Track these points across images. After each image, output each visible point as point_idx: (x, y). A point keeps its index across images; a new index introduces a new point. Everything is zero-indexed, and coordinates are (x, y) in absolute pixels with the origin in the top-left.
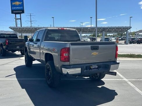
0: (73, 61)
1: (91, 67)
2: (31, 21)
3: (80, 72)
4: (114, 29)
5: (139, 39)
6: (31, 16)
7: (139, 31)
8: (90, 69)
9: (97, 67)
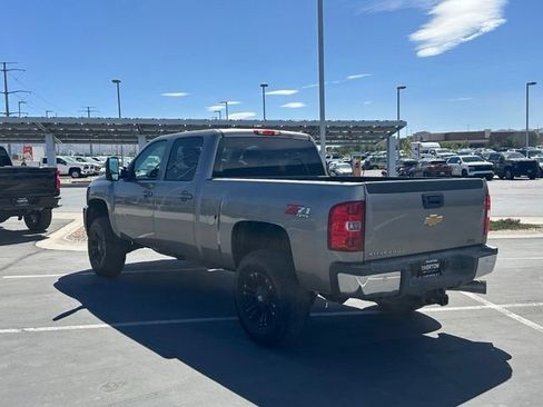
0: (373, 249)
1: (424, 268)
2: (6, 93)
3: (398, 288)
4: (345, 128)
5: (433, 163)
6: (5, 71)
7: (416, 135)
8: (420, 273)
9: (437, 266)
